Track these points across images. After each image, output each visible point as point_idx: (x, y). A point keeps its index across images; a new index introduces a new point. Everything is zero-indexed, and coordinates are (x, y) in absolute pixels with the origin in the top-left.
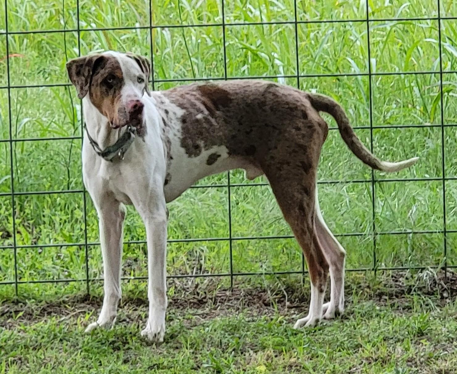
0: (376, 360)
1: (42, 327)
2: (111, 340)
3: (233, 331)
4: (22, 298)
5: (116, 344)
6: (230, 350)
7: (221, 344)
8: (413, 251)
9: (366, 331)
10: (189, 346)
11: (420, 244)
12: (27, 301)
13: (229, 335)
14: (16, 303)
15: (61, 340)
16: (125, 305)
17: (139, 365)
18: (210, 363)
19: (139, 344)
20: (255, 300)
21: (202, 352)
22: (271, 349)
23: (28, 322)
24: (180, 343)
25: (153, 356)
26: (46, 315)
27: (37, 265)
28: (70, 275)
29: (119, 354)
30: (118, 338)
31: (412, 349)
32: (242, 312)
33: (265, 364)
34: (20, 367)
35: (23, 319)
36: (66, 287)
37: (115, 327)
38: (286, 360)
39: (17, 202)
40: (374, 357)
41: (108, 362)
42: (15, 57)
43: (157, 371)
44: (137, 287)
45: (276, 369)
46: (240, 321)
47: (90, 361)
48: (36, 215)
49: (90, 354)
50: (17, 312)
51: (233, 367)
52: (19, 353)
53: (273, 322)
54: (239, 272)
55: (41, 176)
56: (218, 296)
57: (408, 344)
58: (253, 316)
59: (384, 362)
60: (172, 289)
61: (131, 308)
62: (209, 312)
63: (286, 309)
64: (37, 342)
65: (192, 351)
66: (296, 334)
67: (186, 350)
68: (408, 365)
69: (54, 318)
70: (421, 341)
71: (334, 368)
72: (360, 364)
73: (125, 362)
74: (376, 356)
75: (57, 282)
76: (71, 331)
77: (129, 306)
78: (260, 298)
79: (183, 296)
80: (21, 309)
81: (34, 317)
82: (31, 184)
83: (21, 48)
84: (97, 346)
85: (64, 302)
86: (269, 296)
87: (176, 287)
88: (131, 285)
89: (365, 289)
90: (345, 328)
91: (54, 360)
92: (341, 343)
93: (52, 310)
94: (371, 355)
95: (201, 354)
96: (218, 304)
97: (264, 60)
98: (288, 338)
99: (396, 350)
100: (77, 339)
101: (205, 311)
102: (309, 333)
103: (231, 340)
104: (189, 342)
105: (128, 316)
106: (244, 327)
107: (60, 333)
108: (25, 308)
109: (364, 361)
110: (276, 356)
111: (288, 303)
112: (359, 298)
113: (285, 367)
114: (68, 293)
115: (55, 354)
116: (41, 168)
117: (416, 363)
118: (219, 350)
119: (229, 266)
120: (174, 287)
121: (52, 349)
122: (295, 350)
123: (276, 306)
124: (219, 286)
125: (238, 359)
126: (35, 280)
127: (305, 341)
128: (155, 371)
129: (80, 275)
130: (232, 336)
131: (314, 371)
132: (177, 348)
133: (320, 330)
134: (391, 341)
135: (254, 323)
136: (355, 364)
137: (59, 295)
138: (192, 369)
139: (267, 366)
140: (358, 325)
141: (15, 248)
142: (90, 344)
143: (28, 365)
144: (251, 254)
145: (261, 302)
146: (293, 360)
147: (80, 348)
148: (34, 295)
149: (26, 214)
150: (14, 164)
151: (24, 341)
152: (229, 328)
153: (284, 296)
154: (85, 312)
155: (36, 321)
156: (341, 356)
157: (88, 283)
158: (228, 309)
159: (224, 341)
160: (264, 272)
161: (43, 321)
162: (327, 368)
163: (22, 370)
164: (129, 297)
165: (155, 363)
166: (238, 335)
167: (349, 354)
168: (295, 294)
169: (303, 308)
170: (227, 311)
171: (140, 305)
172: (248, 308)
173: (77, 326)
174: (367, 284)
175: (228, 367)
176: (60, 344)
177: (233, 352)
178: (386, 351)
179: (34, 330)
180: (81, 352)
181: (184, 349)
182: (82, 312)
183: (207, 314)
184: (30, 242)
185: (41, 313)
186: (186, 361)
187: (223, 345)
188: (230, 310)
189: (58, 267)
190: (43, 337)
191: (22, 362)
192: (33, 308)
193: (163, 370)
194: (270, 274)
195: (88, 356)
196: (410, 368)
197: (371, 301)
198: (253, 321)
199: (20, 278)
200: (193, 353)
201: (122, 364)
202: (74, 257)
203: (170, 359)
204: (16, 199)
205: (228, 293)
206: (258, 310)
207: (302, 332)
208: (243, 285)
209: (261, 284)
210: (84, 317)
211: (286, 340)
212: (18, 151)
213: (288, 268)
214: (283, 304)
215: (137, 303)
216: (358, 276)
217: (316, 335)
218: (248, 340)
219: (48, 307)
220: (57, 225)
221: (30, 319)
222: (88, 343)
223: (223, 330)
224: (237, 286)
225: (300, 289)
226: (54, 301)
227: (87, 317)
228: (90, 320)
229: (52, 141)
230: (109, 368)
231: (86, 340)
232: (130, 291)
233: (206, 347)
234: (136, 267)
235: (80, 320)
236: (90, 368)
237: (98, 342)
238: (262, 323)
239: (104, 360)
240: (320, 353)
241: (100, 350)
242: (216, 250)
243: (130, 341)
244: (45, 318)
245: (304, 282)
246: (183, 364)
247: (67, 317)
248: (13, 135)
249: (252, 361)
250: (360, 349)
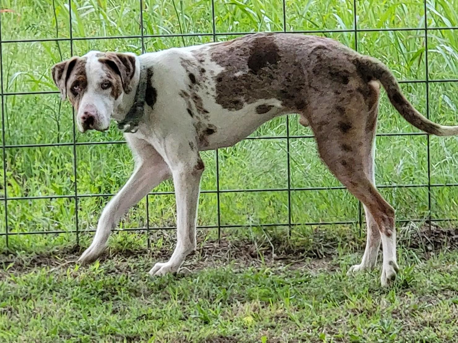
0: (362, 312)
1: (32, 278)
2: (100, 290)
3: (220, 282)
4: (13, 249)
5: (105, 295)
6: (217, 301)
7: (208, 296)
8: (398, 204)
9: (351, 283)
10: (177, 297)
11: (405, 198)
12: (17, 252)
13: (217, 286)
14: (7, 254)
15: (51, 291)
16: (114, 256)
17: (127, 316)
18: (198, 314)
19: (127, 295)
20: (242, 252)
21: (190, 302)
22: (258, 300)
23: (18, 273)
24: (168, 294)
25: (141, 306)
26: (36, 265)
27: (28, 217)
28: (59, 227)
29: (108, 304)
30: (107, 289)
31: (397, 301)
32: (230, 264)
33: (252, 315)
34: (10, 318)
35: (13, 270)
36: (56, 238)
37: (104, 278)
38: (273, 312)
39: (8, 155)
40: (360, 308)
41: (97, 312)
42: (6, 12)
43: (145, 321)
44: (125, 238)
45: (262, 320)
46: (227, 272)
47: (79, 311)
48: (26, 168)
49: (79, 305)
50: (7, 263)
51: (220, 317)
52: (10, 303)
53: (260, 273)
54: (226, 224)
55: (32, 129)
56: (205, 248)
57: (393, 296)
58: (240, 267)
59: (369, 313)
60: (161, 241)
61: (119, 259)
62: (196, 263)
63: (273, 261)
64: (27, 293)
65: (180, 302)
66: (282, 286)
67: (174, 301)
68: (393, 317)
69: (44, 269)
70: (406, 293)
71: (320, 319)
72: (346, 316)
73: (114, 312)
74: (362, 308)
75: (47, 233)
76: (61, 282)
77: (118, 257)
78: (247, 249)
79: (171, 248)
80: (11, 261)
81: (24, 268)
82: (22, 138)
83: (12, 3)
84: (86, 297)
85: (54, 253)
86: (256, 248)
87: (164, 239)
88: (119, 237)
89: (351, 242)
90: (331, 280)
91: (44, 310)
92: (328, 294)
93: (43, 261)
94: (356, 307)
95: (189, 304)
96: (206, 255)
97: (251, 15)
98: (275, 290)
99: (381, 302)
100: (67, 290)
101: (193, 263)
102: (295, 285)
103: (218, 291)
104: (177, 293)
105: (116, 267)
106: (232, 278)
107: (50, 284)
108: (15, 259)
109: (350, 313)
110: (263, 307)
111: (274, 255)
112: (344, 250)
113: (271, 318)
114: (57, 245)
115: (45, 304)
116: (32, 122)
117: (401, 315)
118: (207, 301)
119: (217, 219)
120: (162, 239)
121: (42, 299)
122: (281, 301)
123: (262, 258)
124: (207, 238)
125: (226, 309)
126: (26, 232)
127: (291, 293)
128: (143, 321)
129: (70, 227)
130: (219, 287)
131: (301, 322)
132: (165, 299)
133: (306, 282)
134: (376, 293)
135: (241, 274)
136: (341, 315)
137: (49, 247)
138: (180, 319)
139: (254, 317)
140: (343, 277)
141: (6, 200)
142: (79, 295)
143: (18, 315)
144: (238, 206)
145: (247, 254)
146: (279, 311)
147: (70, 299)
148: (24, 247)
149: (16, 167)
150: (5, 118)
151: (14, 292)
152: (217, 280)
153: (271, 248)
154: (74, 263)
155: (26, 272)
156: (327, 308)
157: (77, 234)
158: (215, 260)
159: (212, 292)
160: (251, 224)
161: (33, 272)
162: (314, 319)
163: (12, 320)
164: (118, 249)
165: (143, 313)
166: (225, 287)
167: (335, 306)
168: (282, 246)
169: (289, 260)
170: (214, 262)
171: (129, 257)
172: (236, 260)
173: (66, 277)
174: (352, 237)
175: (216, 317)
176: (50, 295)
177: (221, 303)
178: (371, 303)
179: (24, 280)
180: (71, 302)
181: (172, 300)
182: (71, 263)
183: (195, 265)
184: (20, 194)
185: (31, 263)
186: (174, 311)
187: (211, 296)
188: (217, 262)
189: (48, 219)
190: (33, 288)
191: (12, 312)
192: (23, 259)
193: (151, 321)
194: (256, 226)
195: (78, 306)
196: (395, 320)
197: (357, 253)
198: (240, 272)
199: (11, 229)
200: (181, 304)
201: (111, 314)
202: (64, 209)
203: (158, 310)
204: (7, 152)
205: (216, 245)
206: (245, 262)
207: (289, 284)
208: (230, 237)
209: (248, 236)
210: (73, 268)
211: (273, 292)
212: (9, 105)
213: (275, 220)
214: (269, 255)
215: (126, 254)
216: (344, 228)
217: (302, 287)
218: (235, 292)
219: (38, 258)
220: (48, 178)
221: (20, 270)
222: (77, 294)
223: (210, 281)
224: (224, 238)
225: (286, 241)
226: (44, 253)
227: (77, 267)
228: (79, 271)
229: (42, 94)
230: (98, 319)
231: (75, 290)
232: (119, 243)
233: (194, 298)
234: (125, 219)
235: (70, 271)
236: (79, 319)
237: (87, 293)
238: (249, 275)
239: (93, 311)
240: (306, 304)
241: (89, 301)
242: (204, 202)
243: (119, 292)
244: (35, 269)
245: (290, 235)
246: (171, 315)
247: (57, 268)
248: (4, 89)
249: (240, 312)
250: (346, 300)
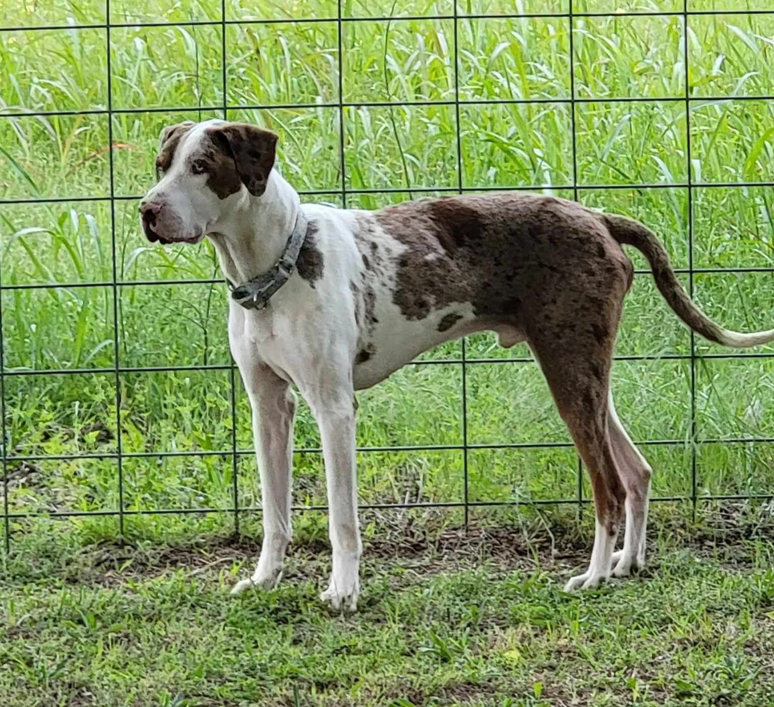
0: (695, 644)
1: (162, 585)
2: (273, 606)
3: (467, 594)
4: (130, 537)
5: (281, 614)
6: (463, 625)
7: (448, 617)
8: (754, 471)
9: (678, 596)
10: (397, 618)
11: (765, 460)
12: (138, 542)
13: (462, 601)
14: (121, 545)
15: (193, 606)
16: (296, 551)
17: (317, 648)
18: (431, 646)
19: (318, 614)
20: (503, 546)
21: (419, 627)
22: (527, 624)
23: (140, 577)
24: (384, 614)
25: (340, 633)
26: (168, 565)
27: (155, 485)
28: (207, 503)
29: (285, 629)
30: (284, 604)
31: (752, 627)
32: (483, 564)
33: (518, 648)
34: (126, 649)
35: (131, 572)
36: (201, 521)
37: (279, 586)
38: (552, 643)
39: (123, 382)
40: (692, 638)
41: (269, 642)
42: (120, 148)
43: (346, 657)
44: (315, 522)
45: (535, 655)
46: (479, 579)
47: (239, 640)
48: (153, 404)
49: (239, 630)
50: (121, 560)
51: (467, 652)
52: (126, 626)
53: (532, 580)
54: (478, 500)
55: (162, 342)
56: (443, 539)
57: (746, 618)
58: (499, 571)
59: (708, 646)
60: (371, 527)
61: (305, 556)
62: (429, 564)
63: (552, 561)
64: (153, 609)
65: (402, 626)
66: (567, 601)
67: (394, 625)
68: (746, 653)
69: (181, 571)
70: (767, 614)
71: (628, 656)
72: (669, 650)
73: (296, 642)
74: (695, 637)
75: (185, 513)
76: (209, 592)
77: (302, 552)
78: (510, 542)
79: (388, 538)
80: (129, 556)
81: (149, 569)
82: (145, 355)
83: (130, 134)
84: (250, 616)
85: (198, 545)
86: (525, 539)
87: (377, 524)
88: (305, 520)
89: (678, 530)
90: (646, 591)
91: (182, 638)
92: (640, 615)
93: (179, 558)
94: (687, 636)
95: (416, 630)
96: (444, 551)
97: (519, 159)
98: (555, 607)
99: (727, 628)
100: (219, 605)
101: (423, 563)
102: (588, 600)
103: (464, 609)
104: (397, 612)
105: (299, 569)
106: (486, 589)
107: (191, 595)
108: (134, 554)
109: (676, 646)
110: (536, 636)
111: (555, 551)
112: (667, 543)
113: (549, 654)
114: (203, 531)
115: (183, 628)
116: (162, 329)
117: (758, 649)
118: (446, 624)
119: (463, 491)
120: (374, 524)
121: (178, 620)
122: (566, 626)
123: (536, 556)
124: (447, 523)
125: (476, 639)
126: (152, 510)
127: (581, 612)
128: (343, 658)
129: (224, 502)
130: (465, 602)
131: (597, 660)
132: (378, 621)
133: (605, 595)
134: (719, 614)
135: (501, 582)
136: (661, 649)
137: (189, 534)
138: (402, 654)
139: (521, 652)
140: (666, 587)
141: (120, 457)
142: (239, 613)
143: (139, 645)
144: (496, 470)
145: (512, 549)
146: (562, 642)
147: (223, 620)
148: (149, 534)
149: (136, 402)
150: (118, 322)
151: (132, 608)
152: (462, 590)
153: (549, 540)
154: (231, 562)
155: (152, 576)
156: (639, 637)
157: (236, 515)
158: (459, 559)
159: (454, 610)
160: (517, 500)
161: (164, 575)
162: (618, 656)
163: (129, 653)
164: (302, 539)
165: (342, 644)
166: (475, 602)
167: (651, 633)
168: (566, 536)
169: (579, 559)
170: (458, 562)
171: (319, 552)
172: (492, 559)
173: (217, 584)
174: (681, 522)
175: (460, 652)
176: (191, 613)
177: (468, 629)
178: (710, 630)
179: (149, 589)
180: (225, 625)
181: (390, 623)
182: (225, 561)
183: (427, 567)
184: (143, 448)
185: (160, 561)
186: (392, 642)
187: (452, 617)
188: (462, 561)
189: (188, 489)
190: (164, 602)
191: (129, 641)
192: (147, 554)
193: (355, 657)
194: (526, 504)
195: (236, 631)
196: (749, 657)
197: (688, 549)
198: (500, 579)
199: (128, 505)
200: (404, 629)
201: (290, 645)
202: (214, 474)
203: (367, 638)
204: (122, 379)
205: (460, 534)
206: (508, 562)
207: (578, 598)
208: (484, 521)
209: (513, 520)
210: (229, 570)
211: (552, 610)
212: (126, 300)
213: (555, 495)
214: (547, 551)
215: (315, 548)
216: (666, 508)
217: (599, 603)
218: (492, 610)
219: (171, 552)
220: (187, 423)
221: (142, 572)
222: (236, 611)
223: (451, 592)
224: (474, 522)
225: (574, 529)
226: (181, 544)
227: (236, 569)
228: (239, 574)
229: (179, 285)
230: (269, 653)
231: (232, 606)
232: (304, 529)
233: (425, 619)
234: (313, 491)
235: (224, 574)
236: (240, 652)
237: (252, 610)
238: (515, 583)
239: (262, 639)
240: (605, 630)
241: (255, 623)
242: (442, 464)
243: (303, 609)
244: (167, 571)
245: (581, 518)
246: (388, 647)
247: (203, 570)
248: (118, 276)
249: (498, 643)
250: (670, 626)
